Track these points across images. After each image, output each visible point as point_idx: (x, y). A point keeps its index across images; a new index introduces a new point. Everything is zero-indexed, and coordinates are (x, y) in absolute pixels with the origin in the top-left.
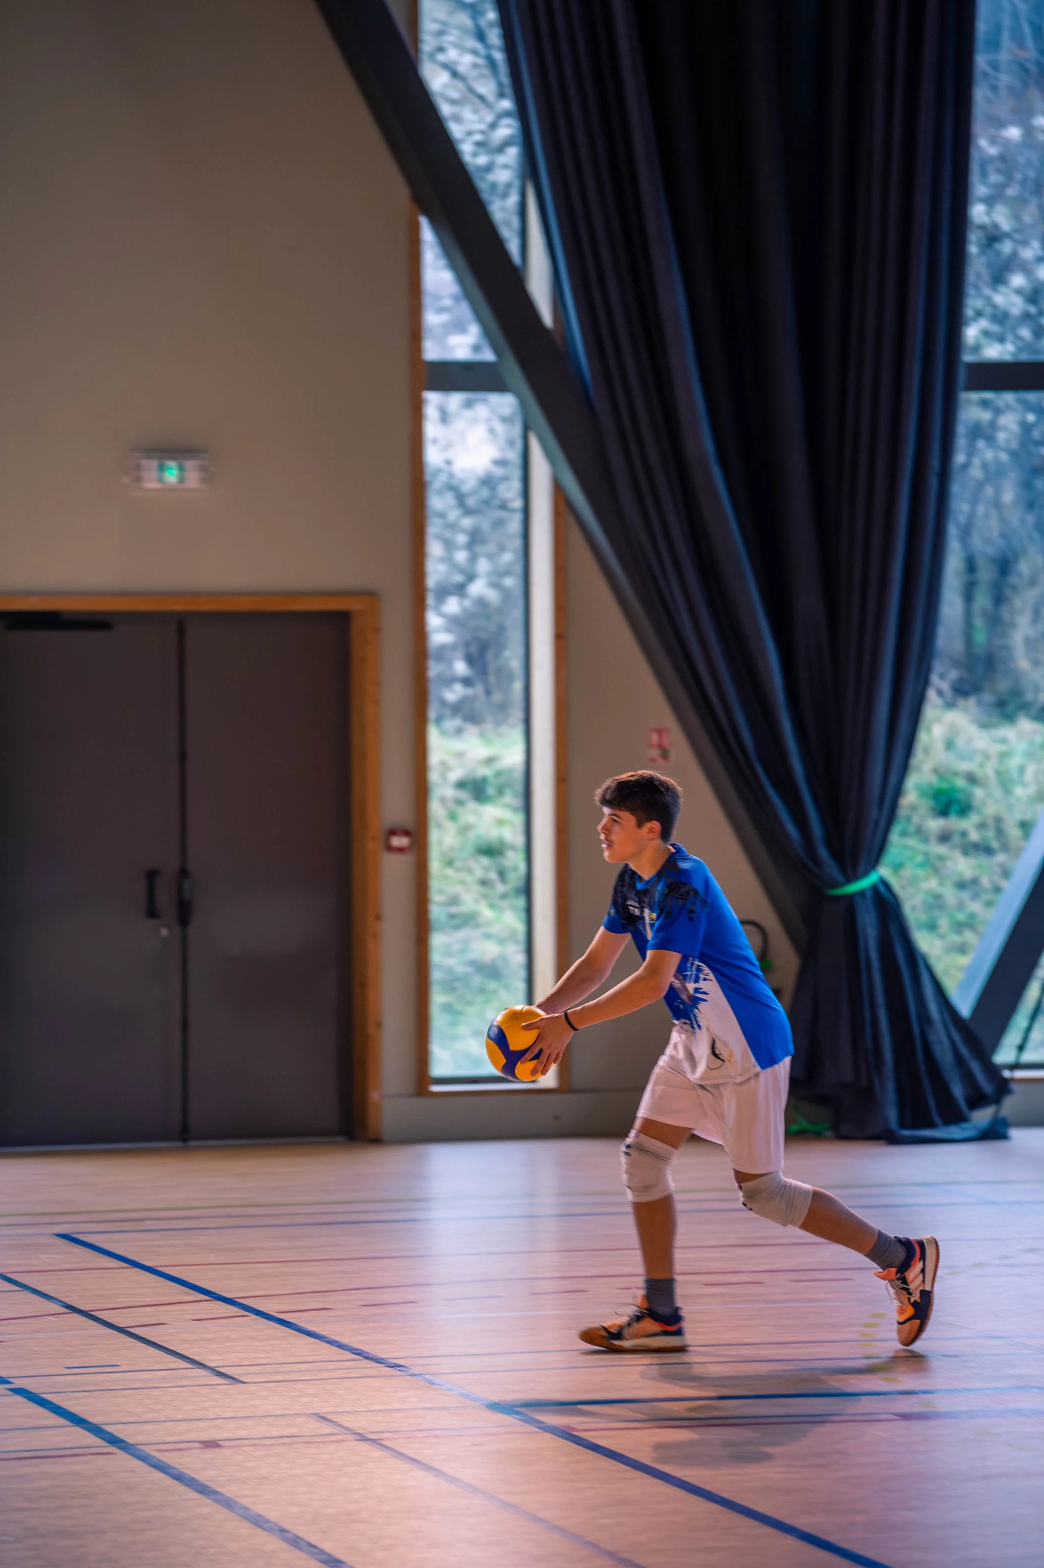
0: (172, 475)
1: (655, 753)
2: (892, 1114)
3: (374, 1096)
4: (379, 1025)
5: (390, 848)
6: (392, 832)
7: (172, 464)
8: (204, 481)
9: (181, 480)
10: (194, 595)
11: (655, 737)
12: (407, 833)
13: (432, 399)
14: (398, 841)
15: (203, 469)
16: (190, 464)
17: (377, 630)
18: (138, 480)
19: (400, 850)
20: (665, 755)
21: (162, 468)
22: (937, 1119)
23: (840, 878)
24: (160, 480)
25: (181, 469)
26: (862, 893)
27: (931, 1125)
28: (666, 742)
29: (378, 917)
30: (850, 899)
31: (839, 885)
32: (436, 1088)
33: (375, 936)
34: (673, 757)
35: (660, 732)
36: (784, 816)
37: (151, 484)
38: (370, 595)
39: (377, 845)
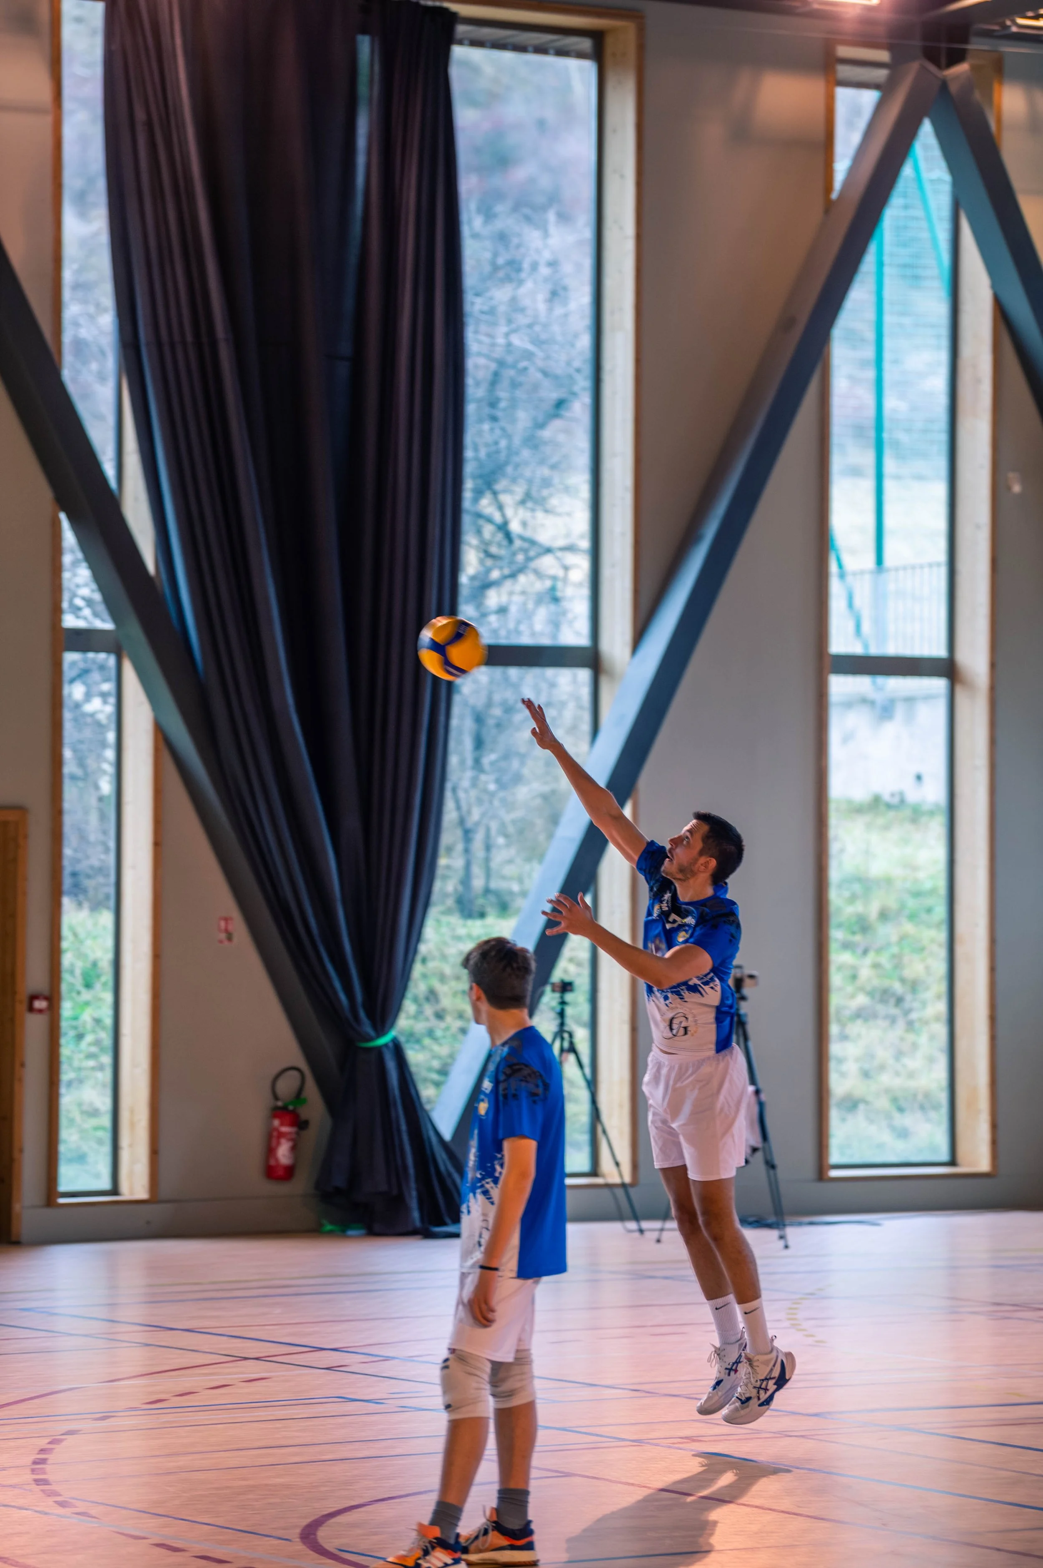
1: (223, 936)
2: (416, 1215)
3: (17, 1207)
4: (21, 1151)
5: (31, 1009)
6: (33, 997)
11: (223, 924)
12: (46, 998)
13: (70, 657)
14: (39, 1004)
17: (26, 837)
19: (40, 1011)
20: (230, 938)
22: (448, 1220)
23: (372, 1033)
26: (386, 1045)
27: (443, 1224)
28: (230, 928)
29: (23, 1065)
30: (379, 1050)
31: (371, 1039)
32: (62, 1201)
33: (20, 1080)
34: (235, 939)
35: (226, 920)
36: (337, 984)
38: (21, 809)
39: (21, 1007)
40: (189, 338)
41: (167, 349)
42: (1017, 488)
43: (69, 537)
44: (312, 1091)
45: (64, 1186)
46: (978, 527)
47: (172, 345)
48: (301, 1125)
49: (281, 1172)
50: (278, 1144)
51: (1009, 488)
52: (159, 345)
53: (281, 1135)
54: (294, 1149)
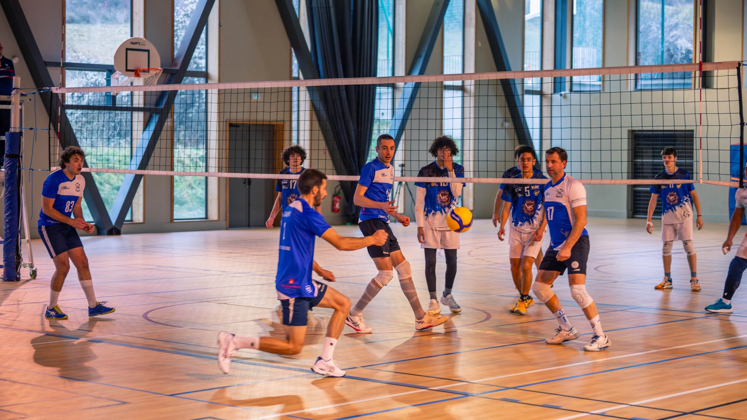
0: (256, 97)
1: (323, 153)
7: (256, 95)
8: (260, 98)
9: (258, 98)
11: (323, 151)
15: (261, 96)
16: (259, 95)
17: (285, 127)
18: (251, 98)
37: (253, 99)
38: (284, 121)
40: (325, 6)
41: (320, 8)
42: (480, 45)
43: (294, 54)
44: (341, 191)
46: (471, 54)
47: (321, 8)
48: (340, 198)
49: (336, 210)
50: (336, 204)
51: (478, 45)
52: (318, 7)
53: (337, 202)
54: (339, 205)
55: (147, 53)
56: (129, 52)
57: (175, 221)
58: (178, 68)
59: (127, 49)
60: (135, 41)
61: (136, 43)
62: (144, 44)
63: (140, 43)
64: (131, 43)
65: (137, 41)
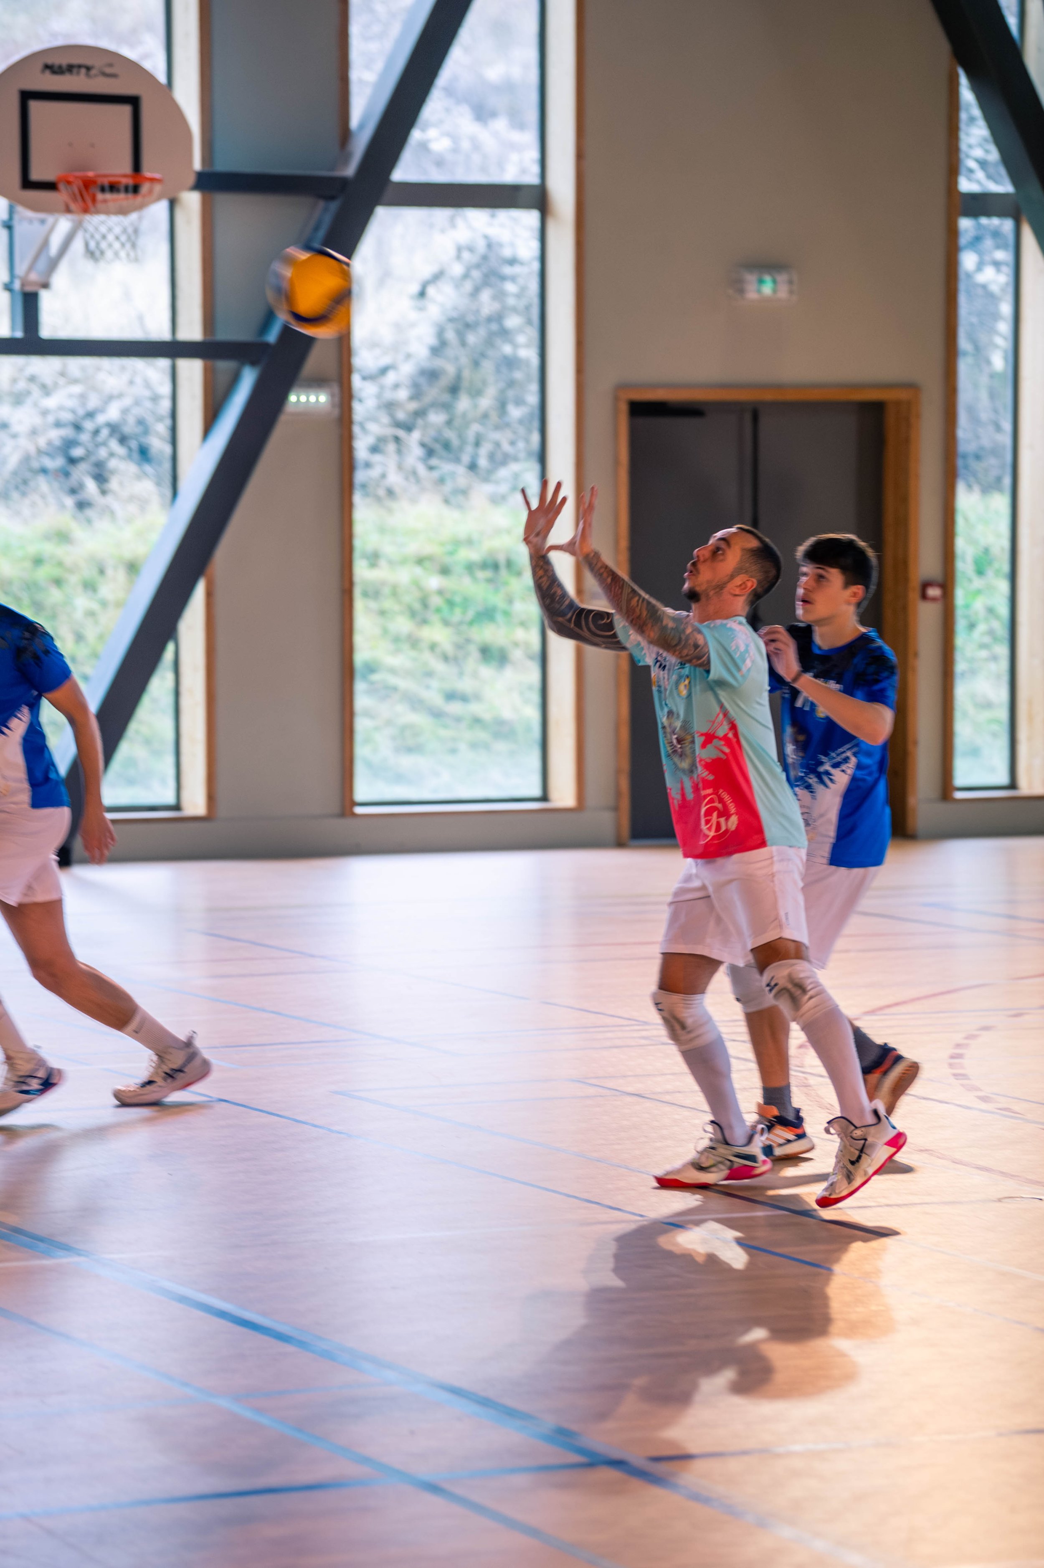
0: (767, 288)
3: (912, 801)
4: (915, 743)
5: (924, 597)
6: (927, 585)
7: (768, 279)
8: (791, 292)
9: (775, 291)
10: (779, 387)
12: (941, 586)
13: (965, 224)
14: (933, 592)
15: (790, 282)
16: (782, 278)
17: (917, 417)
18: (741, 291)
19: (934, 599)
21: (761, 281)
24: (759, 291)
25: (775, 282)
29: (916, 654)
32: (959, 795)
33: (914, 670)
37: (752, 295)
38: (912, 387)
39: (914, 595)
43: (967, 94)
45: (960, 779)
55: (126, 110)
56: (34, 106)
57: (359, 810)
58: (350, 170)
59: (26, 96)
60: (64, 61)
61: (70, 69)
62: (108, 70)
63: (88, 69)
64: (48, 67)
65: (75, 61)
